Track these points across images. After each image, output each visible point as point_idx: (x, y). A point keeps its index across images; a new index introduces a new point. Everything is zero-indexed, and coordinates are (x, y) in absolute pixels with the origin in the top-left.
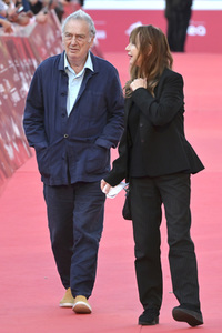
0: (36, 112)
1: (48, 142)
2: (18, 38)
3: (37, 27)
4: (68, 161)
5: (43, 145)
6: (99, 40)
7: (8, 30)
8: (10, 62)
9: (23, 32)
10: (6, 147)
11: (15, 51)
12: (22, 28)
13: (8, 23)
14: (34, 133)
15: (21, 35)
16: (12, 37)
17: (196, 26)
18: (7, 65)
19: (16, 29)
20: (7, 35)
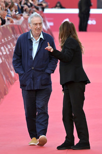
0: (19, 57)
1: (24, 71)
2: (16, 25)
3: (24, 21)
4: (33, 79)
5: (22, 72)
6: (51, 26)
7: (12, 22)
8: (13, 35)
9: (18, 22)
10: (11, 72)
11: (15, 31)
12: (18, 21)
13: (12, 19)
14: (18, 67)
15: (17, 24)
16: (14, 25)
17: (92, 20)
18: (11, 37)
19: (15, 21)
20: (11, 24)
